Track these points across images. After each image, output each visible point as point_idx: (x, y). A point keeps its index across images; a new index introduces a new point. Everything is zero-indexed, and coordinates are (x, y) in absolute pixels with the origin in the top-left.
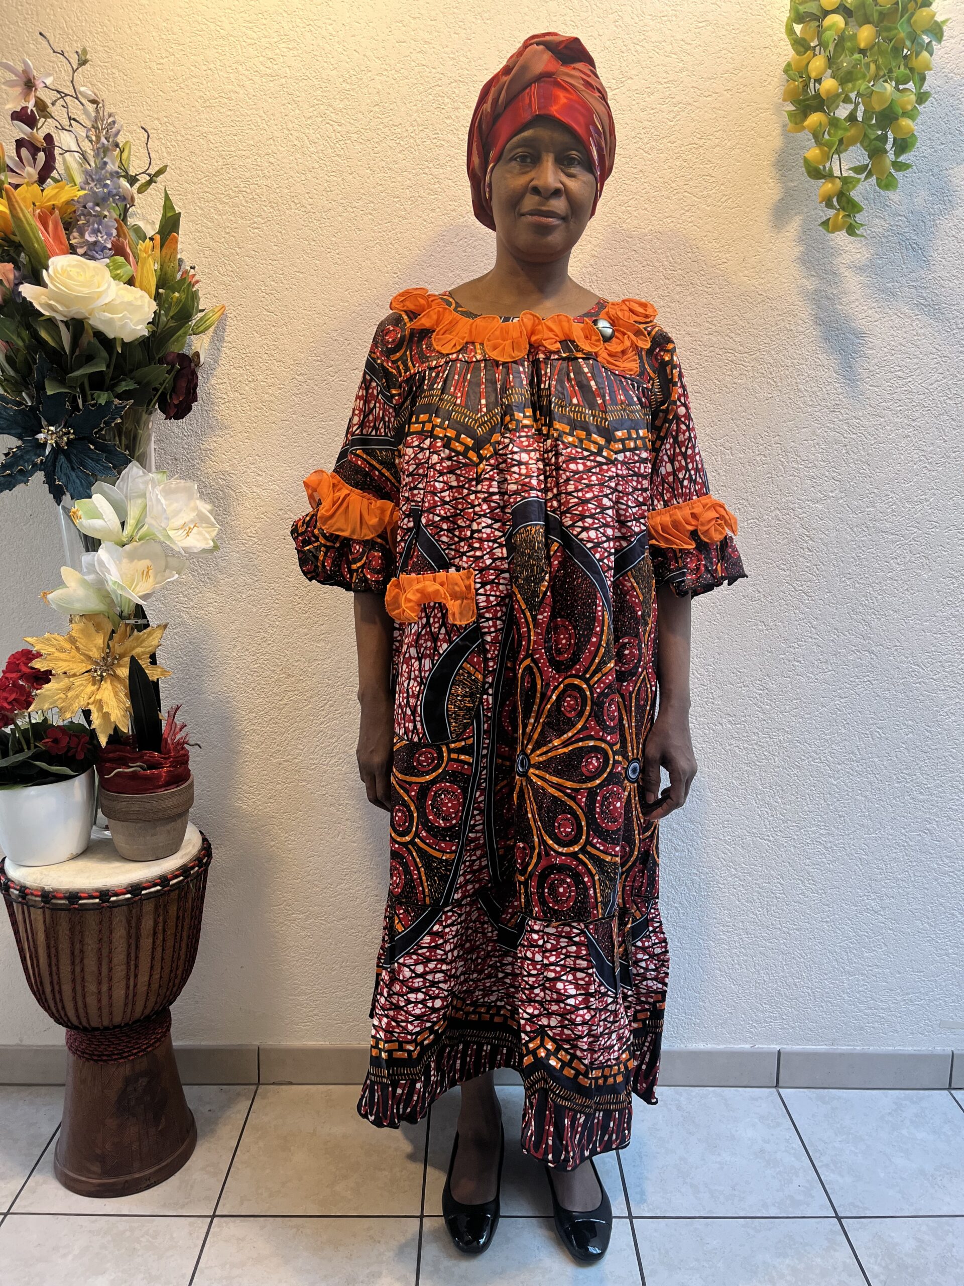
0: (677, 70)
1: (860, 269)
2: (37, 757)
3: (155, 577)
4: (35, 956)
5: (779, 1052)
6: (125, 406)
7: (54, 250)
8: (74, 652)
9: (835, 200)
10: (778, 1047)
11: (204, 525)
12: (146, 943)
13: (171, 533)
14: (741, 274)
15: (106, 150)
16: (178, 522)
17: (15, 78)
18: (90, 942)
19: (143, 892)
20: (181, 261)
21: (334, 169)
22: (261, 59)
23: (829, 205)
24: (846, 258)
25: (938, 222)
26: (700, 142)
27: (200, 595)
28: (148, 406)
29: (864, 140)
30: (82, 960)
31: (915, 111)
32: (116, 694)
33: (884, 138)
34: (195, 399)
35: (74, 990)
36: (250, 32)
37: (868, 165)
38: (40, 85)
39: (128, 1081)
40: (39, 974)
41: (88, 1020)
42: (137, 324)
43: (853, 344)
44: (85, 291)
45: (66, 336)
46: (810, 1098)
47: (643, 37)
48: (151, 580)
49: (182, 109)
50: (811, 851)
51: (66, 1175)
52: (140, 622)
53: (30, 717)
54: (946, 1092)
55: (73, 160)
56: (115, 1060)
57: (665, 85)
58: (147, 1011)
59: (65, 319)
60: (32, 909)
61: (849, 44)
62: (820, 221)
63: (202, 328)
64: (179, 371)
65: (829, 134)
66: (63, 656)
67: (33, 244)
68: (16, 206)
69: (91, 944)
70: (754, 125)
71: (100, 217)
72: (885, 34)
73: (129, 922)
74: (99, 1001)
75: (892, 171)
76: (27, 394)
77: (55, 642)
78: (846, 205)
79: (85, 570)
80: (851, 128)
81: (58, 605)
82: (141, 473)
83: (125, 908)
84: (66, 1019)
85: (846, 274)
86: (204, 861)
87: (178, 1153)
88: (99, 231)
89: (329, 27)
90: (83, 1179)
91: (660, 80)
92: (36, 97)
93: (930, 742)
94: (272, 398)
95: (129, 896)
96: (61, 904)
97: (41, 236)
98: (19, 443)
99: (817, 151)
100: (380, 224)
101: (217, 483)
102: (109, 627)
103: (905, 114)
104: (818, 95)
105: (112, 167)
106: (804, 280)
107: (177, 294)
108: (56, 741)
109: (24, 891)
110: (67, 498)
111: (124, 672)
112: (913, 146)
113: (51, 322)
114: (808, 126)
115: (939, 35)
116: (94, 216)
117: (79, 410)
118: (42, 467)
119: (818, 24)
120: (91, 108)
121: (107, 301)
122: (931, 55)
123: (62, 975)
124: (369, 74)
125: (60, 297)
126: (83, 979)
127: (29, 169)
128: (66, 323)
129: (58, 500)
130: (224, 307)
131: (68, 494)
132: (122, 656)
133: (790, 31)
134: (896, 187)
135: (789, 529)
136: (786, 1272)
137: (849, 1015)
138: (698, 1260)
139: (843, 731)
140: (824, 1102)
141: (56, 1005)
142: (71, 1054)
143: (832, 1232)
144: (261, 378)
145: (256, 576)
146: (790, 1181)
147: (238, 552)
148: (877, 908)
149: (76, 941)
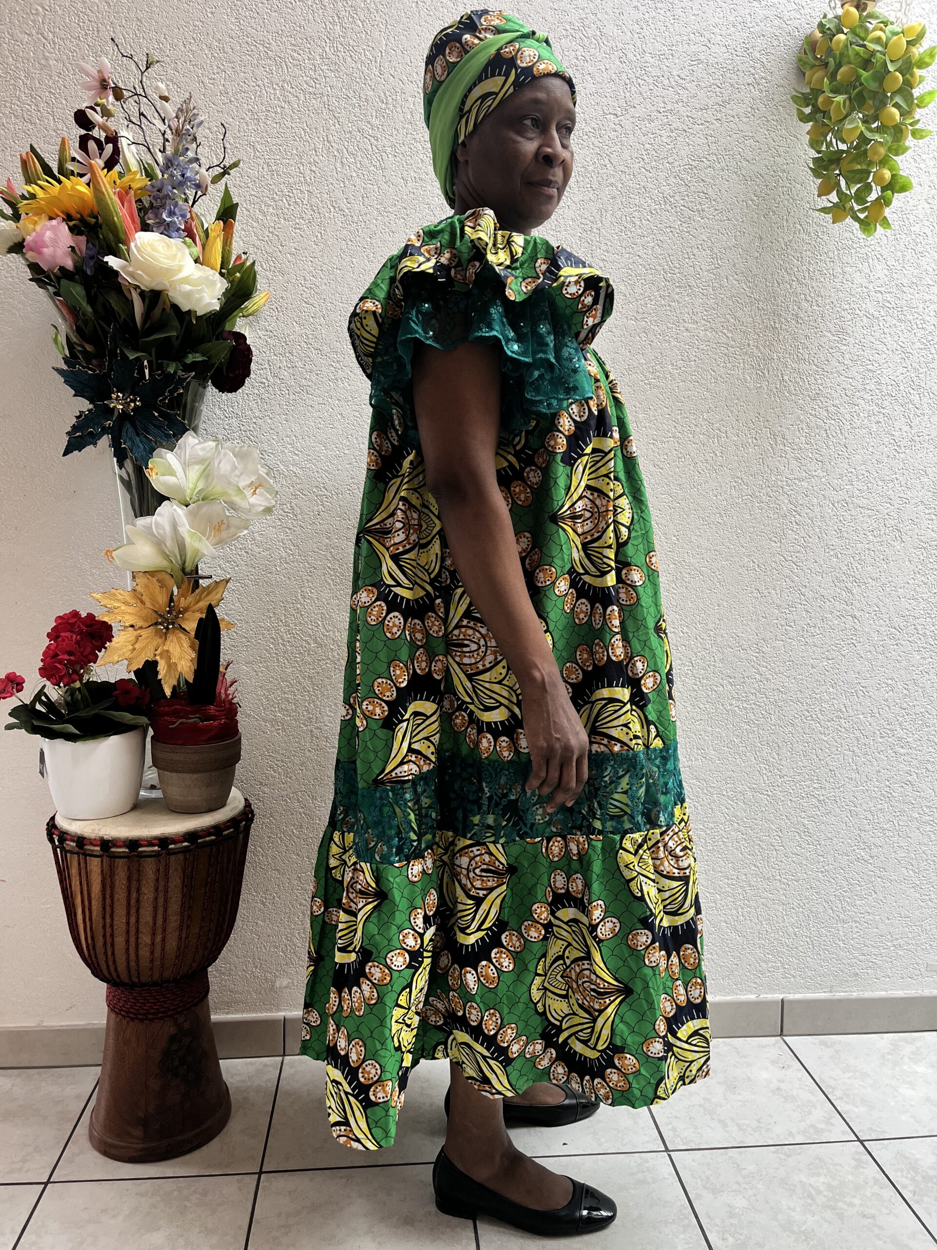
4: (88, 908)
5: (782, 1001)
6: (187, 378)
7: (131, 228)
8: (139, 606)
10: (781, 996)
11: (266, 486)
12: (199, 893)
18: (146, 892)
19: (199, 841)
30: (138, 911)
32: (182, 647)
34: (248, 374)
35: (127, 941)
36: (296, 55)
39: (173, 1039)
41: (138, 973)
42: (212, 299)
44: (169, 264)
45: (138, 307)
46: (815, 1044)
51: (106, 1143)
58: (194, 967)
59: (144, 289)
60: (89, 858)
63: (250, 311)
64: (234, 347)
67: (114, 220)
68: (100, 181)
69: (148, 893)
73: (184, 873)
74: (152, 953)
77: (120, 597)
81: (123, 563)
82: (197, 441)
83: (181, 856)
84: (114, 975)
86: (248, 818)
88: (174, 213)
90: (122, 1144)
97: (119, 211)
98: (91, 406)
107: (238, 275)
109: (81, 841)
111: (191, 626)
117: (146, 380)
118: (110, 431)
121: (186, 275)
123: (115, 927)
125: (146, 267)
126: (137, 931)
127: (96, 160)
128: (142, 294)
129: (121, 465)
132: (186, 609)
136: (822, 1188)
137: (843, 961)
138: (738, 1183)
139: (831, 690)
140: (827, 1046)
141: (107, 961)
142: (113, 1016)
143: (857, 1153)
144: (300, 364)
145: (291, 550)
146: (810, 1113)
147: (274, 527)
148: (867, 857)
149: (134, 890)
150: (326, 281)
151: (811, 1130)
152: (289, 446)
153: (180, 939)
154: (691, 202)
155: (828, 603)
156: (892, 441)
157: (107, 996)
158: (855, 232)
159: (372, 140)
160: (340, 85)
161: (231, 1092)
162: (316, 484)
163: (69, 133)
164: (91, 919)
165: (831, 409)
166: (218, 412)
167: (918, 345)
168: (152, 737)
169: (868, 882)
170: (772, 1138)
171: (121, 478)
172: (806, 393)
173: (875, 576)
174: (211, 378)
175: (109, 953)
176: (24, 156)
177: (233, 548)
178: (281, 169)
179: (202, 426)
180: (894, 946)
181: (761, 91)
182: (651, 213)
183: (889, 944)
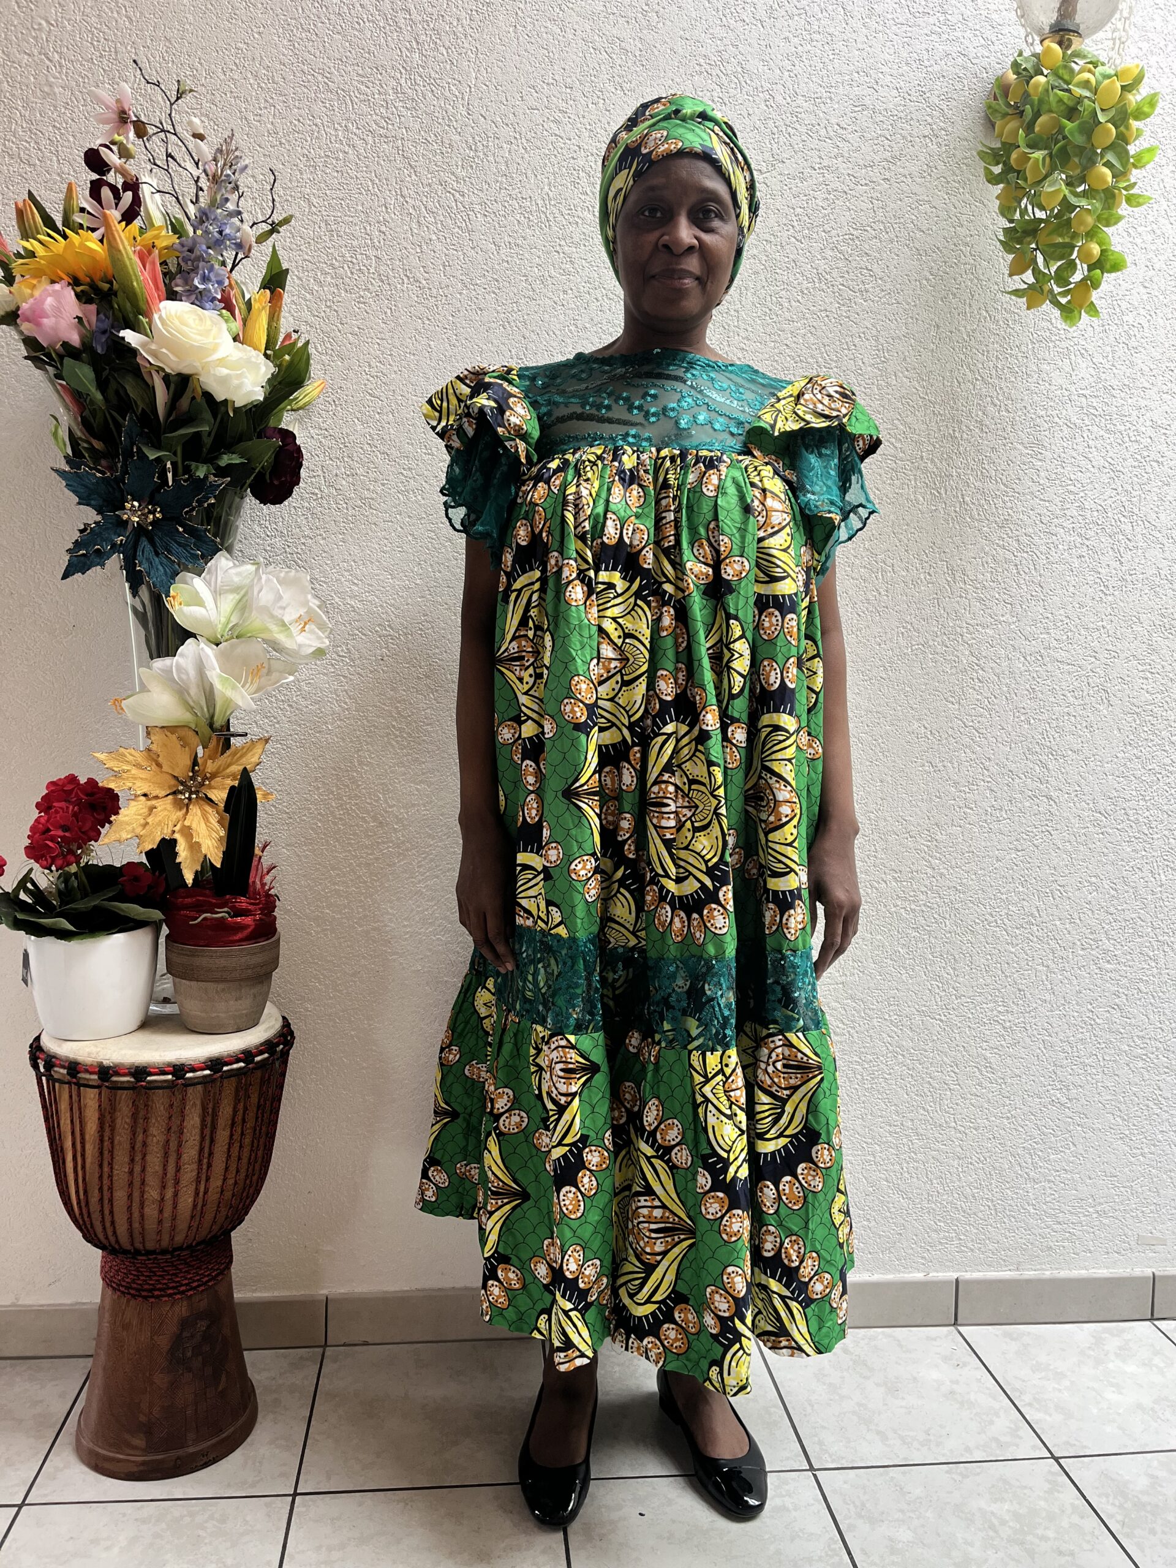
4: (80, 1154)
5: (957, 1281)
6: (220, 485)
7: (155, 296)
8: (155, 770)
10: (955, 1275)
11: (316, 623)
12: (223, 1136)
17: (106, 110)
18: (155, 1133)
19: (225, 1068)
22: (375, 117)
28: (241, 488)
30: (143, 1157)
32: (207, 821)
35: (130, 1196)
39: (184, 1324)
40: (84, 1179)
41: (143, 1237)
42: (254, 386)
45: (161, 395)
46: (996, 1335)
51: (97, 1454)
54: (1150, 1323)
56: (170, 1295)
57: (819, 171)
58: (216, 1228)
59: (167, 372)
60: (83, 1089)
63: (301, 403)
64: (281, 448)
66: (141, 774)
67: (133, 286)
68: (116, 234)
69: (157, 1134)
73: (204, 1108)
74: (161, 1211)
77: (131, 758)
81: (135, 716)
82: (231, 563)
83: (199, 1087)
84: (112, 1239)
86: (287, 1041)
87: (240, 1422)
88: (209, 279)
90: (121, 1457)
93: (1115, 902)
95: (207, 1072)
96: (123, 1081)
97: (140, 274)
98: (99, 518)
109: (74, 1067)
111: (217, 795)
116: (205, 260)
117: (169, 485)
118: (122, 548)
123: (115, 1178)
125: (173, 345)
126: (143, 1183)
127: (110, 212)
128: (167, 379)
129: (135, 592)
132: (214, 776)
135: (957, 657)
136: (1007, 1518)
137: (1036, 1232)
138: (902, 1511)
139: (1021, 889)
140: (1012, 1339)
141: (103, 1221)
142: (109, 1292)
143: (1050, 1472)
144: (361, 471)
145: (345, 703)
146: (992, 1423)
147: (325, 674)
148: (1064, 1100)
149: (140, 1130)
150: (396, 369)
151: (994, 1445)
152: (346, 574)
153: (197, 1194)
154: (852, 280)
155: (1017, 780)
156: (1098, 580)
157: (102, 1267)
158: (1054, 321)
159: (457, 195)
160: (417, 126)
161: (257, 1392)
162: (379, 621)
163: (77, 178)
164: (83, 1167)
165: (1023, 539)
166: (257, 529)
167: (1131, 461)
168: (167, 937)
169: (1065, 1131)
170: (944, 1455)
171: (135, 610)
172: (992, 519)
173: (1076, 747)
174: (250, 486)
175: (107, 1212)
176: (21, 205)
177: (273, 700)
178: (343, 228)
179: (237, 546)
180: (1097, 1212)
181: (939, 145)
182: (802, 292)
183: (1091, 1210)
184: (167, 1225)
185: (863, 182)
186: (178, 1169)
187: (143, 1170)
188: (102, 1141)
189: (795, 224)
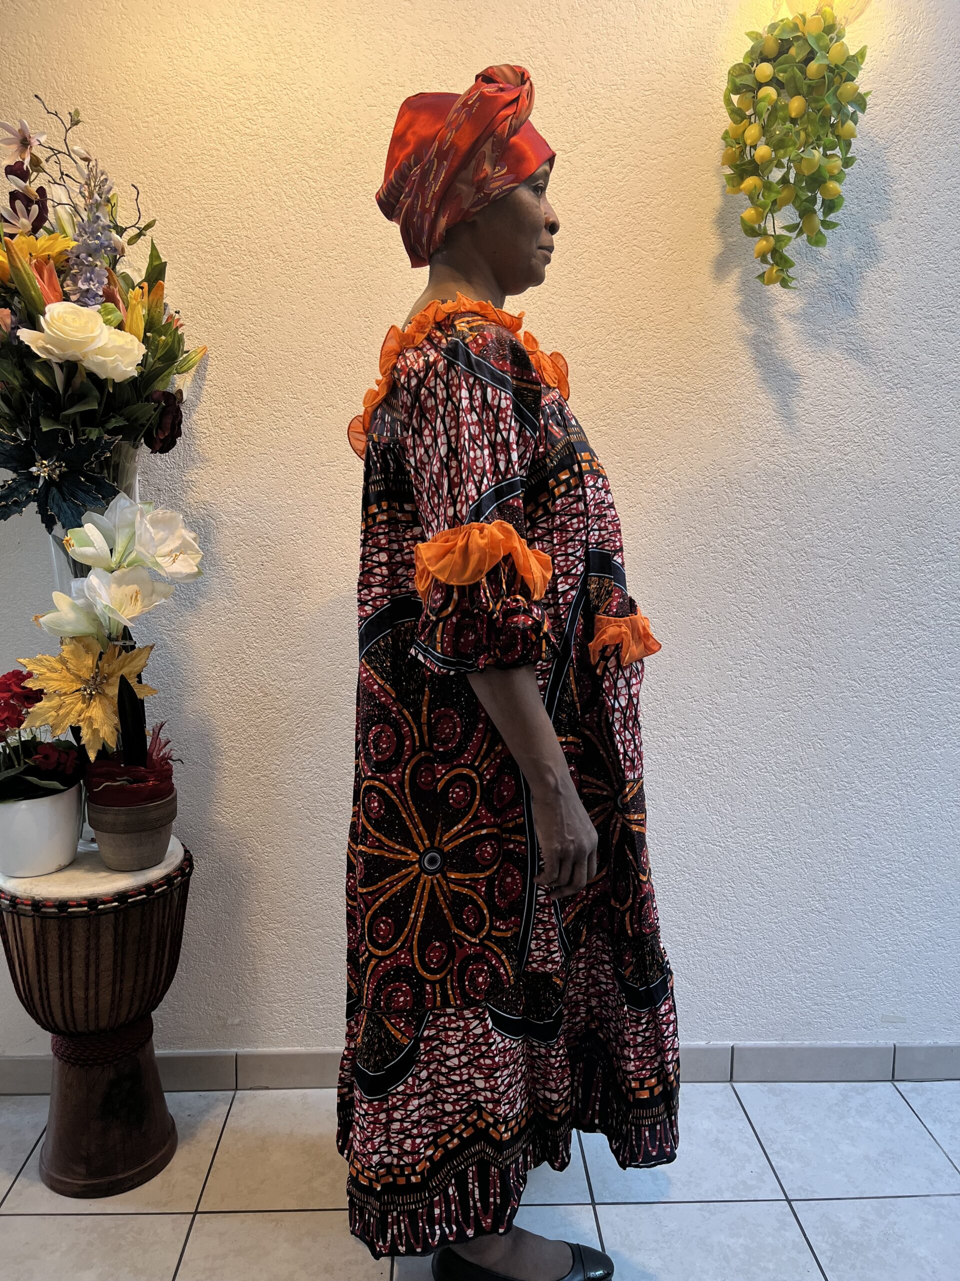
0: (626, 135)
1: (794, 317)
2: (29, 771)
3: (143, 602)
4: (24, 964)
5: (733, 1048)
6: (114, 442)
7: (49, 297)
8: (65, 672)
9: (769, 256)
10: (731, 1043)
11: (189, 552)
12: (132, 950)
13: (159, 560)
14: (687, 321)
15: (98, 205)
16: (165, 549)
17: (12, 136)
18: (78, 949)
19: (129, 900)
20: (166, 305)
21: (310, 222)
22: (241, 119)
23: (764, 260)
24: (781, 308)
25: (865, 274)
26: (647, 201)
27: (181, 619)
28: (135, 440)
29: (796, 200)
30: (70, 966)
31: (843, 175)
32: (105, 712)
33: (813, 200)
34: (179, 434)
35: (62, 995)
36: (231, 95)
37: (799, 223)
38: (35, 143)
39: (113, 1084)
40: (28, 981)
41: (75, 1024)
42: (129, 365)
43: (789, 385)
44: (80, 336)
45: (59, 376)
46: (763, 1092)
47: (595, 104)
48: (139, 603)
49: (166, 164)
50: (759, 856)
51: (54, 1179)
52: (128, 643)
53: (20, 735)
54: (890, 1084)
55: (64, 213)
56: (100, 1064)
57: (614, 149)
58: (131, 1016)
59: (60, 361)
60: (22, 917)
61: (781, 113)
62: (757, 274)
63: (185, 368)
64: (164, 408)
65: (763, 197)
66: (54, 675)
67: (30, 292)
68: (14, 255)
70: (696, 185)
71: (92, 266)
72: (813, 105)
73: (115, 928)
74: (86, 1006)
75: (822, 230)
76: (21, 430)
77: (47, 663)
78: (779, 261)
79: (74, 595)
80: (783, 190)
81: (50, 629)
82: (128, 504)
83: (112, 916)
85: (782, 321)
86: (187, 871)
87: (159, 1155)
88: (91, 279)
89: (306, 92)
90: (68, 1180)
91: (610, 144)
92: (31, 154)
93: (866, 752)
94: (251, 433)
95: (116, 904)
96: (50, 912)
97: (38, 284)
98: (14, 476)
99: (753, 212)
100: (353, 273)
101: (199, 512)
102: (98, 649)
103: (834, 178)
104: (753, 160)
105: (105, 221)
106: (743, 326)
107: (163, 338)
108: (46, 757)
109: (14, 900)
110: (58, 529)
111: (113, 691)
112: (841, 206)
113: (46, 365)
114: (744, 189)
115: (862, 106)
116: (87, 265)
117: (71, 445)
118: (36, 498)
119: (753, 95)
120: (83, 164)
121: (100, 345)
122: (856, 124)
123: (50, 982)
124: (343, 135)
125: (56, 341)
126: (71, 985)
127: (24, 220)
129: (50, 529)
130: (205, 348)
131: (59, 524)
132: (110, 675)
133: (728, 102)
134: (825, 244)
135: (734, 555)
136: (739, 1251)
137: (798, 1011)
139: (787, 742)
140: (775, 1095)
143: (782, 1212)
146: (743, 1168)
148: (821, 909)
149: (65, 948)
151: (741, 1187)
153: (114, 993)
157: (52, 1042)
167: (884, 388)
169: (822, 933)
173: (834, 627)
175: (46, 1005)
178: (218, 213)
180: (848, 996)
183: (843, 994)
184: (92, 1016)
185: (653, 156)
186: (97, 975)
187: (70, 977)
188: (38, 954)
189: (594, 195)
